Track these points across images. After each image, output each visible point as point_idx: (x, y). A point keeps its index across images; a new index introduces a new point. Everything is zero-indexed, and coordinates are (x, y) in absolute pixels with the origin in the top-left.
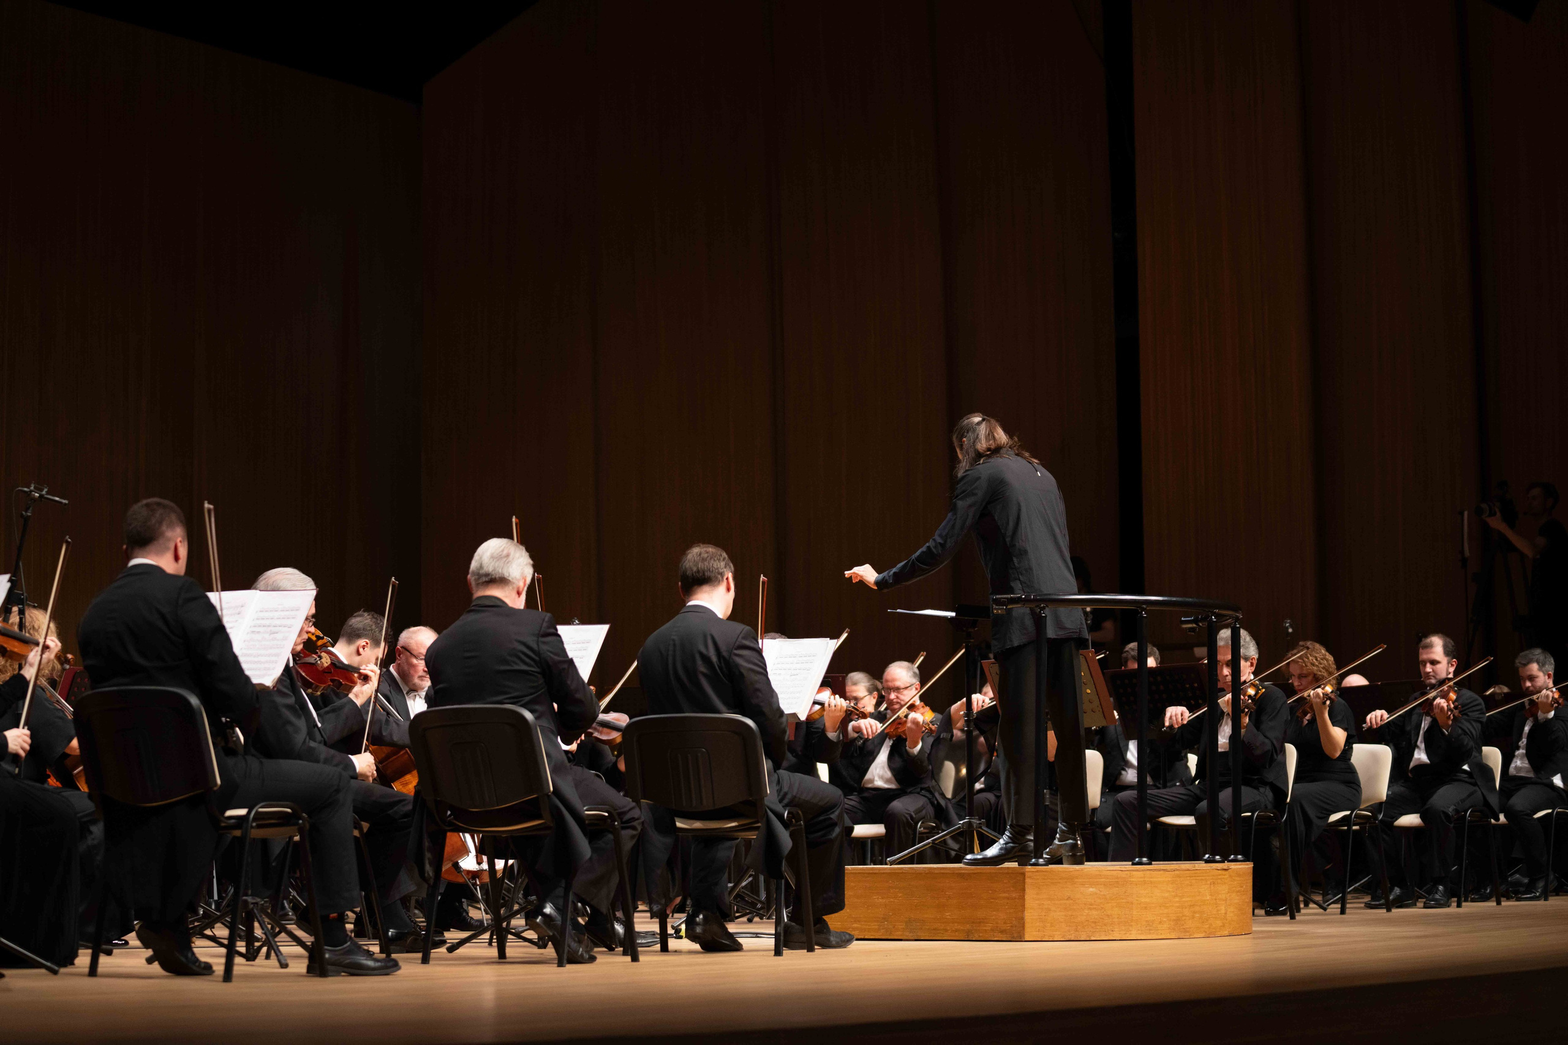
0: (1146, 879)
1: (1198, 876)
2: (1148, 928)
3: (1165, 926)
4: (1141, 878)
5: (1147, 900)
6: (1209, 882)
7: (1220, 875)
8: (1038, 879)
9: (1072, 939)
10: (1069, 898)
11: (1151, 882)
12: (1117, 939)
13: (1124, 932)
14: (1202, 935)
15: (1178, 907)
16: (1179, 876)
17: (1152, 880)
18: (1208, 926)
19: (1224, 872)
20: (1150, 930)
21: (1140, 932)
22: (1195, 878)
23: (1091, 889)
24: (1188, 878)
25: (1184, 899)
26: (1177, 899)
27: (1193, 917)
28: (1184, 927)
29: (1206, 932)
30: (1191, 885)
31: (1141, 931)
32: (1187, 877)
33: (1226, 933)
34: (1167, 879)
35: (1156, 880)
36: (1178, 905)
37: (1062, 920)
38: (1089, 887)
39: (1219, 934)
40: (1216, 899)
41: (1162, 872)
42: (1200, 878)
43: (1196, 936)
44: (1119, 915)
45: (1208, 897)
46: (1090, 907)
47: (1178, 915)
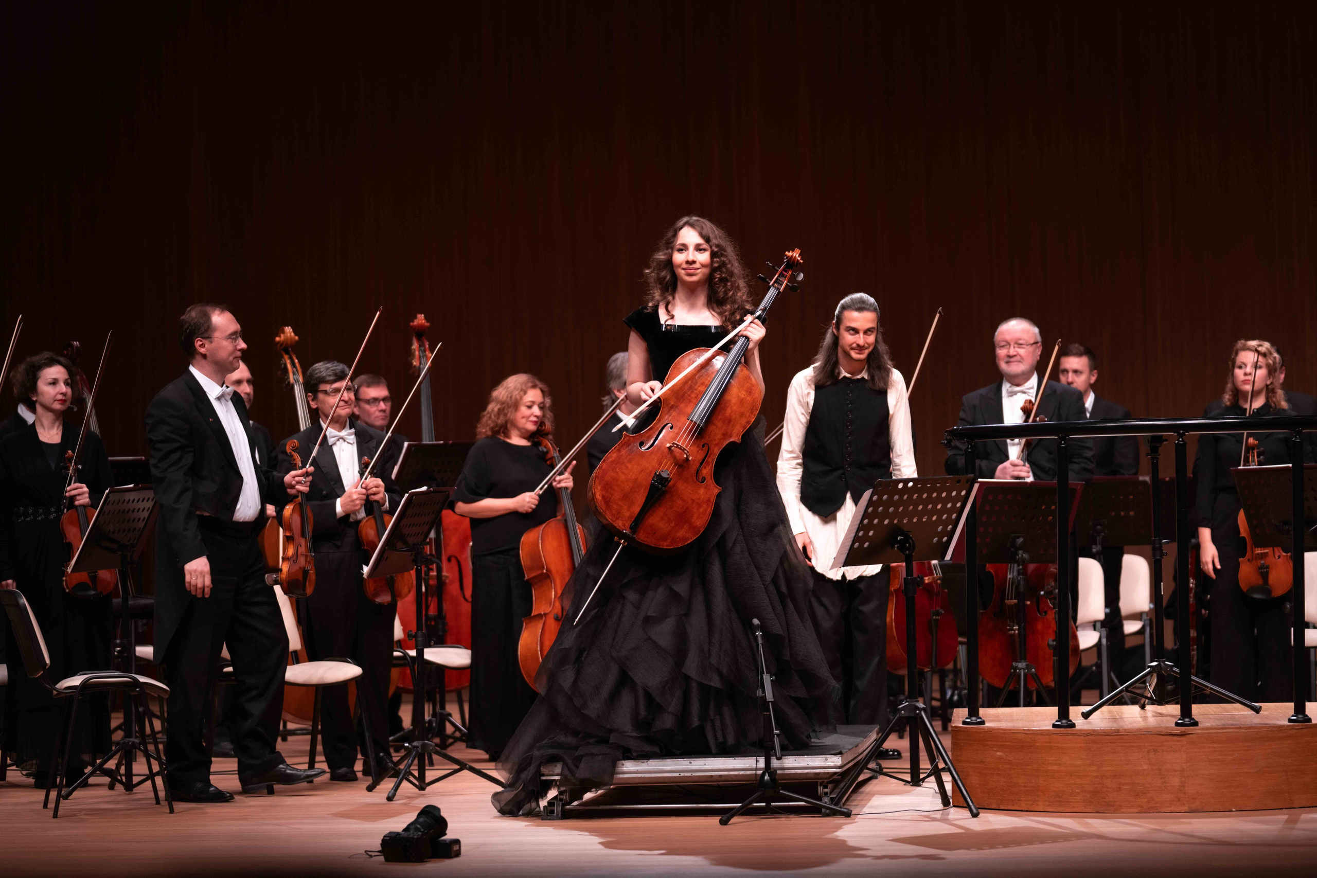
0: (1052, 744)
1: (1126, 743)
2: (1057, 799)
3: (1079, 798)
4: (1047, 743)
5: (1055, 768)
6: (1146, 750)
7: (1168, 741)
9: (986, 807)
10: (982, 762)
11: (1059, 748)
13: (1031, 803)
15: (1097, 777)
16: (1094, 742)
17: (1059, 745)
18: (1146, 800)
19: (1180, 739)
20: (1059, 801)
21: (1047, 803)
22: (1119, 744)
23: (998, 753)
24: (1109, 744)
26: (1094, 768)
27: (1119, 788)
28: (1104, 800)
29: (1142, 807)
31: (1050, 802)
33: (1186, 808)
34: (1079, 745)
35: (1063, 745)
36: (1095, 774)
37: (977, 785)
38: (997, 751)
39: (1169, 809)
40: (1160, 770)
41: (1071, 736)
42: (1129, 744)
44: (1025, 783)
45: (1145, 767)
46: (999, 772)
47: (1096, 786)
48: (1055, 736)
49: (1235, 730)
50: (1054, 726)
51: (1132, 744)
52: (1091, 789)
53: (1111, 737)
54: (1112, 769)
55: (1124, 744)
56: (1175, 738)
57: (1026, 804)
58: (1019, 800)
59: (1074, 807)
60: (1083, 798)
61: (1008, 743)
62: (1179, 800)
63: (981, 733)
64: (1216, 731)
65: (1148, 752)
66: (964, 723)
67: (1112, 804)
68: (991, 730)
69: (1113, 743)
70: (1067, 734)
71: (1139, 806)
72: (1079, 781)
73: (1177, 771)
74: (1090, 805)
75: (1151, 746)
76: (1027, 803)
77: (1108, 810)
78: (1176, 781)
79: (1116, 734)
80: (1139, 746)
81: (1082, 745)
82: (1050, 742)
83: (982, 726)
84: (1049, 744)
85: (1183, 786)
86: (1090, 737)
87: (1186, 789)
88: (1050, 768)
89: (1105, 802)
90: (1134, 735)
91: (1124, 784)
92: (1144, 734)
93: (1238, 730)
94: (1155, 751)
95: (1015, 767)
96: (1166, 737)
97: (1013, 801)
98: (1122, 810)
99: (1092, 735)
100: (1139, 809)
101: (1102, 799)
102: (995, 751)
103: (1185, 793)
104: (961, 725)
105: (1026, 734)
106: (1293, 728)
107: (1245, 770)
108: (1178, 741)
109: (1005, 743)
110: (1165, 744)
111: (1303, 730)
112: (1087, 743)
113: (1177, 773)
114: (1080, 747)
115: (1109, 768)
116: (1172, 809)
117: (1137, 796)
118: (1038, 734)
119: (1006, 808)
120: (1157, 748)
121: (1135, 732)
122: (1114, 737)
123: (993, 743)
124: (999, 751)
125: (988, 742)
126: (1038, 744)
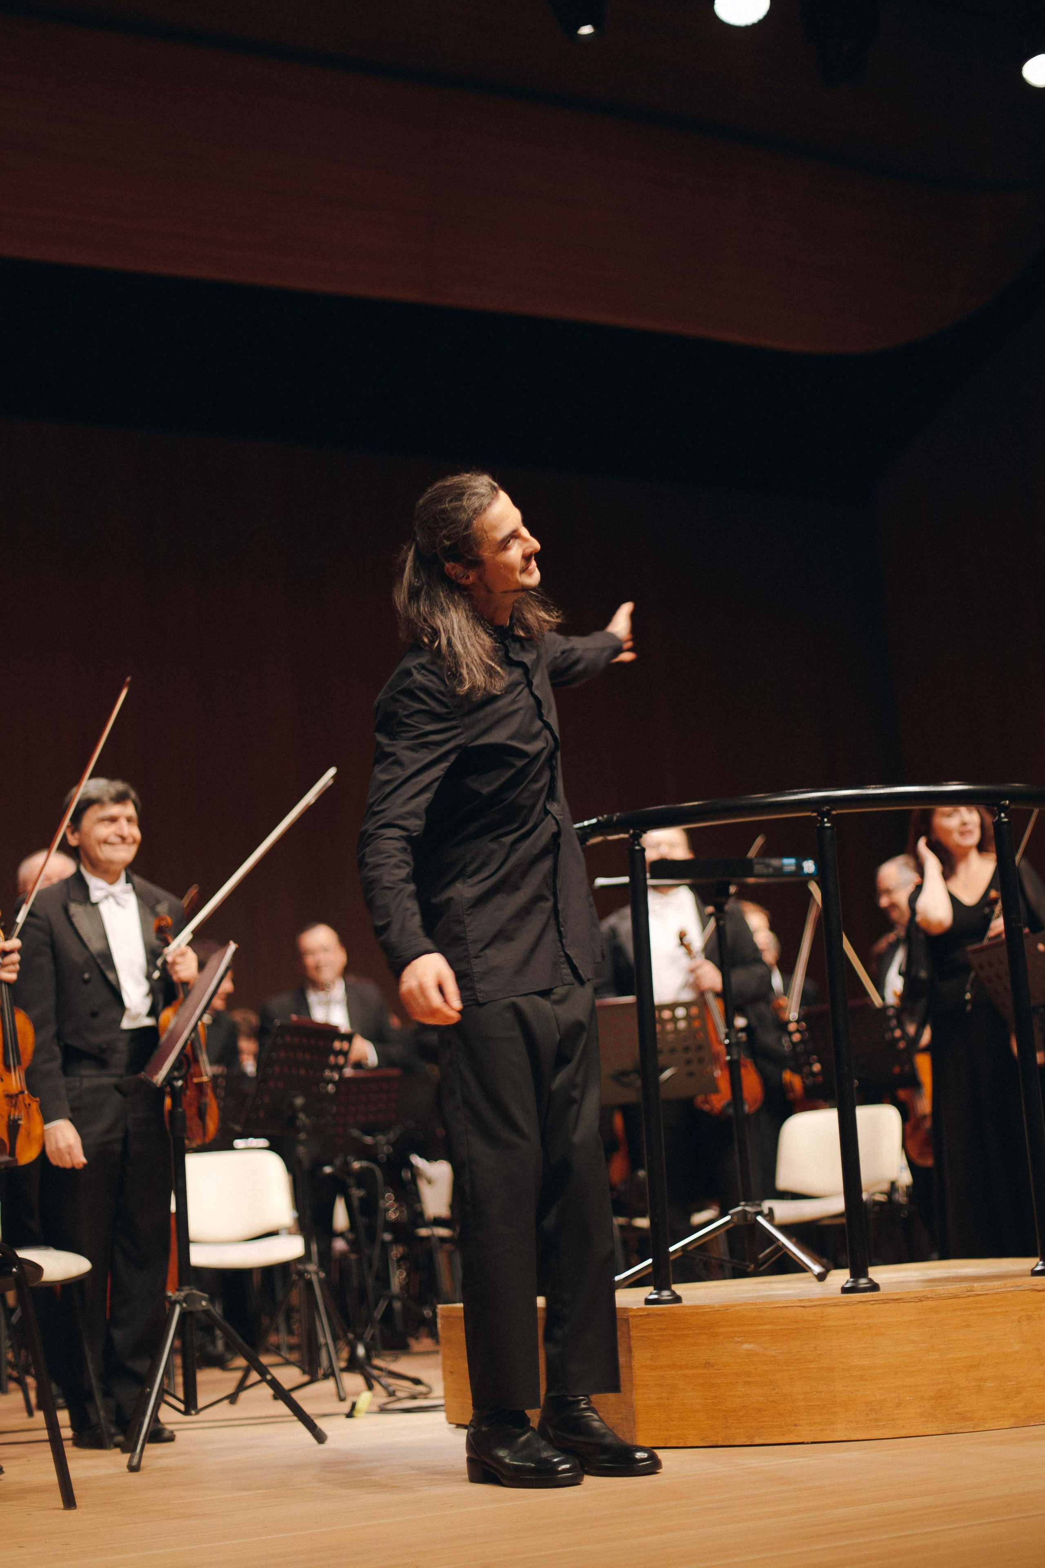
1: (984, 1308)
4: (847, 1319)
5: (866, 1361)
8: (650, 1330)
9: (720, 1443)
10: (707, 1365)
12: (806, 1441)
13: (820, 1427)
14: (1007, 1424)
15: (940, 1371)
17: (871, 1321)
18: (1022, 1404)
20: (876, 1420)
22: (975, 1312)
23: (746, 1346)
24: (958, 1313)
25: (951, 1356)
26: (936, 1356)
28: (957, 1411)
30: (968, 1326)
31: (857, 1423)
32: (955, 1310)
36: (938, 1367)
38: (741, 1343)
40: (1038, 1350)
41: (891, 1305)
42: (990, 1311)
43: (987, 1426)
44: (806, 1393)
45: (1016, 1347)
46: (749, 1379)
47: (940, 1387)
48: (861, 1307)
50: (844, 1290)
52: (933, 1393)
53: (960, 1300)
54: (966, 1354)
57: (811, 1431)
59: (903, 1427)
60: (919, 1410)
61: (767, 1327)
67: (969, 1415)
68: (694, 1307)
69: (968, 1309)
71: (1012, 1415)
72: (910, 1381)
74: (932, 1421)
75: (1022, 1310)
76: (812, 1428)
77: (960, 1428)
79: (969, 1294)
80: (1007, 1312)
81: (912, 1318)
84: (851, 1322)
86: (924, 1303)
88: (855, 1362)
89: (957, 1413)
90: (997, 1293)
91: (987, 1379)
92: (1011, 1291)
94: (1029, 1318)
95: (785, 1368)
97: (782, 1427)
98: (987, 1425)
100: (1011, 1421)
101: (953, 1408)
102: (738, 1342)
109: (760, 1327)
112: (920, 1313)
114: (910, 1321)
115: (960, 1354)
117: (1008, 1398)
120: (1030, 1314)
121: (998, 1289)
122: (964, 1300)
123: (737, 1329)
124: (747, 1342)
125: (724, 1330)
126: (831, 1323)
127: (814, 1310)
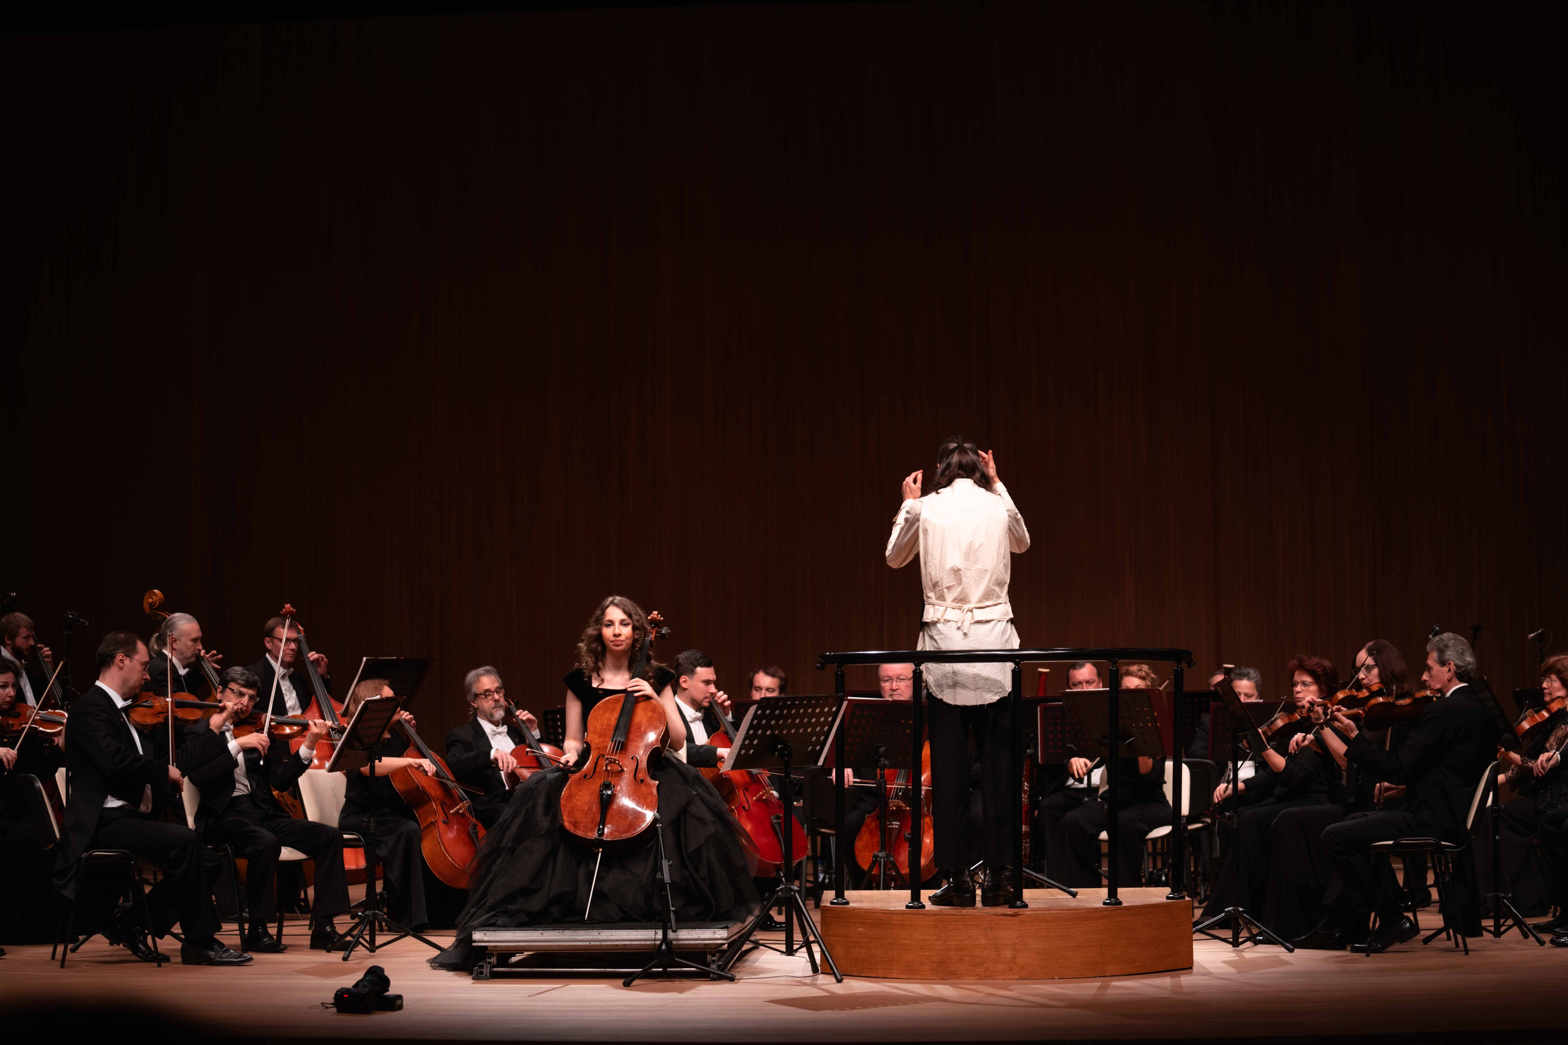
2: (908, 968)
3: (927, 967)
4: (901, 921)
5: (907, 942)
6: (984, 928)
7: (1003, 920)
9: (849, 974)
10: (846, 936)
11: (911, 925)
13: (887, 971)
15: (942, 950)
17: (911, 923)
18: (983, 970)
19: (1012, 918)
20: (911, 970)
23: (860, 929)
24: (953, 923)
25: (948, 943)
26: (940, 942)
27: (961, 959)
28: (949, 969)
31: (902, 970)
32: (951, 921)
33: (1016, 976)
35: (914, 923)
36: (941, 948)
37: (841, 956)
38: (859, 927)
39: (1003, 977)
40: (995, 944)
41: (921, 916)
42: (970, 923)
44: (882, 954)
45: (983, 942)
46: (860, 945)
47: (942, 957)
48: (908, 915)
49: (1059, 912)
50: (907, 907)
51: (974, 923)
52: (937, 960)
54: (956, 943)
55: (967, 923)
56: (1009, 918)
57: (882, 972)
58: (877, 969)
59: (922, 975)
60: (930, 968)
61: (868, 921)
62: (1011, 970)
63: (846, 911)
64: (1042, 912)
65: (986, 929)
66: (832, 903)
67: (954, 972)
68: (854, 909)
69: (956, 921)
70: (919, 914)
71: (977, 975)
72: (927, 953)
73: (1010, 945)
74: (935, 973)
75: (988, 924)
77: (951, 978)
78: (1008, 954)
81: (931, 923)
82: (904, 921)
83: (846, 906)
85: (1015, 958)
86: (937, 916)
87: (1017, 960)
88: (903, 942)
89: (949, 971)
91: (965, 956)
92: (982, 914)
93: (1061, 912)
94: (991, 928)
95: (874, 941)
96: (1001, 917)
98: (963, 977)
99: (939, 915)
100: (977, 977)
101: (946, 968)
102: (857, 927)
103: (1015, 964)
104: (829, 905)
105: (883, 913)
106: (1106, 910)
107: (1067, 945)
108: (1011, 921)
109: (866, 921)
110: (1001, 922)
111: (1116, 912)
112: (934, 921)
113: (1009, 947)
114: (929, 925)
115: (952, 943)
116: (1005, 977)
117: (976, 965)
118: (894, 914)
119: (866, 975)
122: (957, 917)
123: (856, 920)
124: (860, 927)
125: (852, 920)
126: (894, 922)
127: (887, 915)
